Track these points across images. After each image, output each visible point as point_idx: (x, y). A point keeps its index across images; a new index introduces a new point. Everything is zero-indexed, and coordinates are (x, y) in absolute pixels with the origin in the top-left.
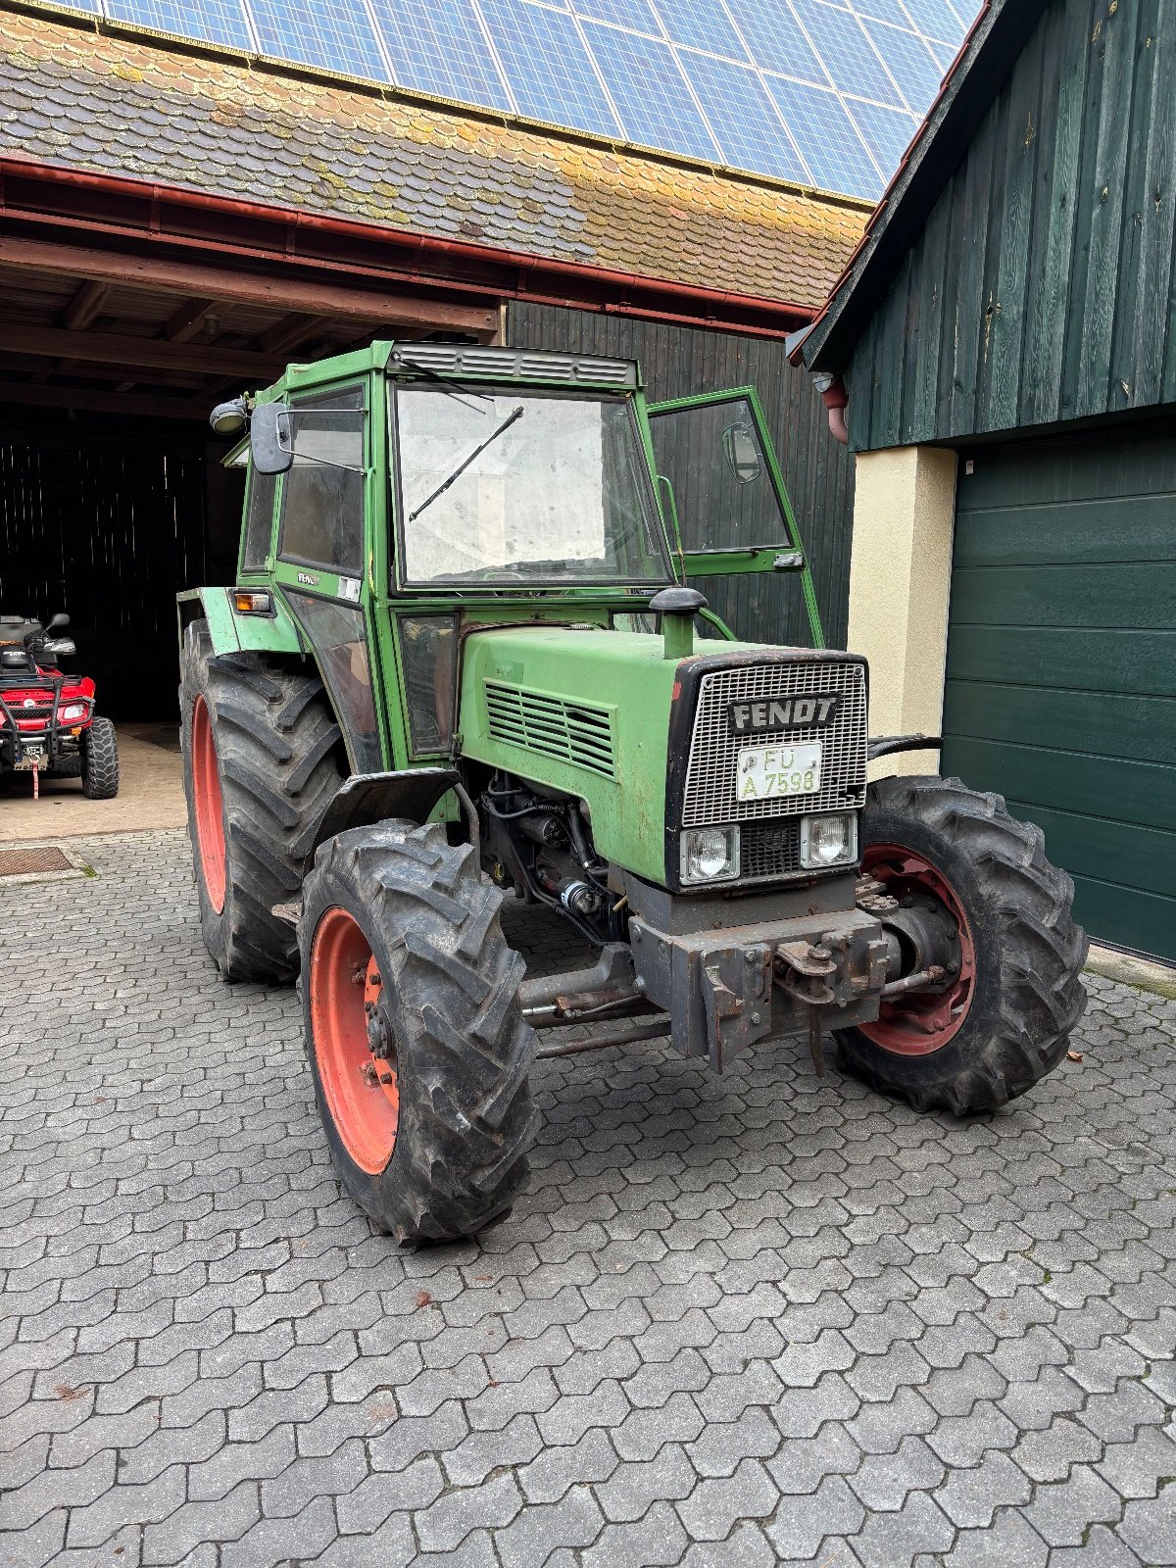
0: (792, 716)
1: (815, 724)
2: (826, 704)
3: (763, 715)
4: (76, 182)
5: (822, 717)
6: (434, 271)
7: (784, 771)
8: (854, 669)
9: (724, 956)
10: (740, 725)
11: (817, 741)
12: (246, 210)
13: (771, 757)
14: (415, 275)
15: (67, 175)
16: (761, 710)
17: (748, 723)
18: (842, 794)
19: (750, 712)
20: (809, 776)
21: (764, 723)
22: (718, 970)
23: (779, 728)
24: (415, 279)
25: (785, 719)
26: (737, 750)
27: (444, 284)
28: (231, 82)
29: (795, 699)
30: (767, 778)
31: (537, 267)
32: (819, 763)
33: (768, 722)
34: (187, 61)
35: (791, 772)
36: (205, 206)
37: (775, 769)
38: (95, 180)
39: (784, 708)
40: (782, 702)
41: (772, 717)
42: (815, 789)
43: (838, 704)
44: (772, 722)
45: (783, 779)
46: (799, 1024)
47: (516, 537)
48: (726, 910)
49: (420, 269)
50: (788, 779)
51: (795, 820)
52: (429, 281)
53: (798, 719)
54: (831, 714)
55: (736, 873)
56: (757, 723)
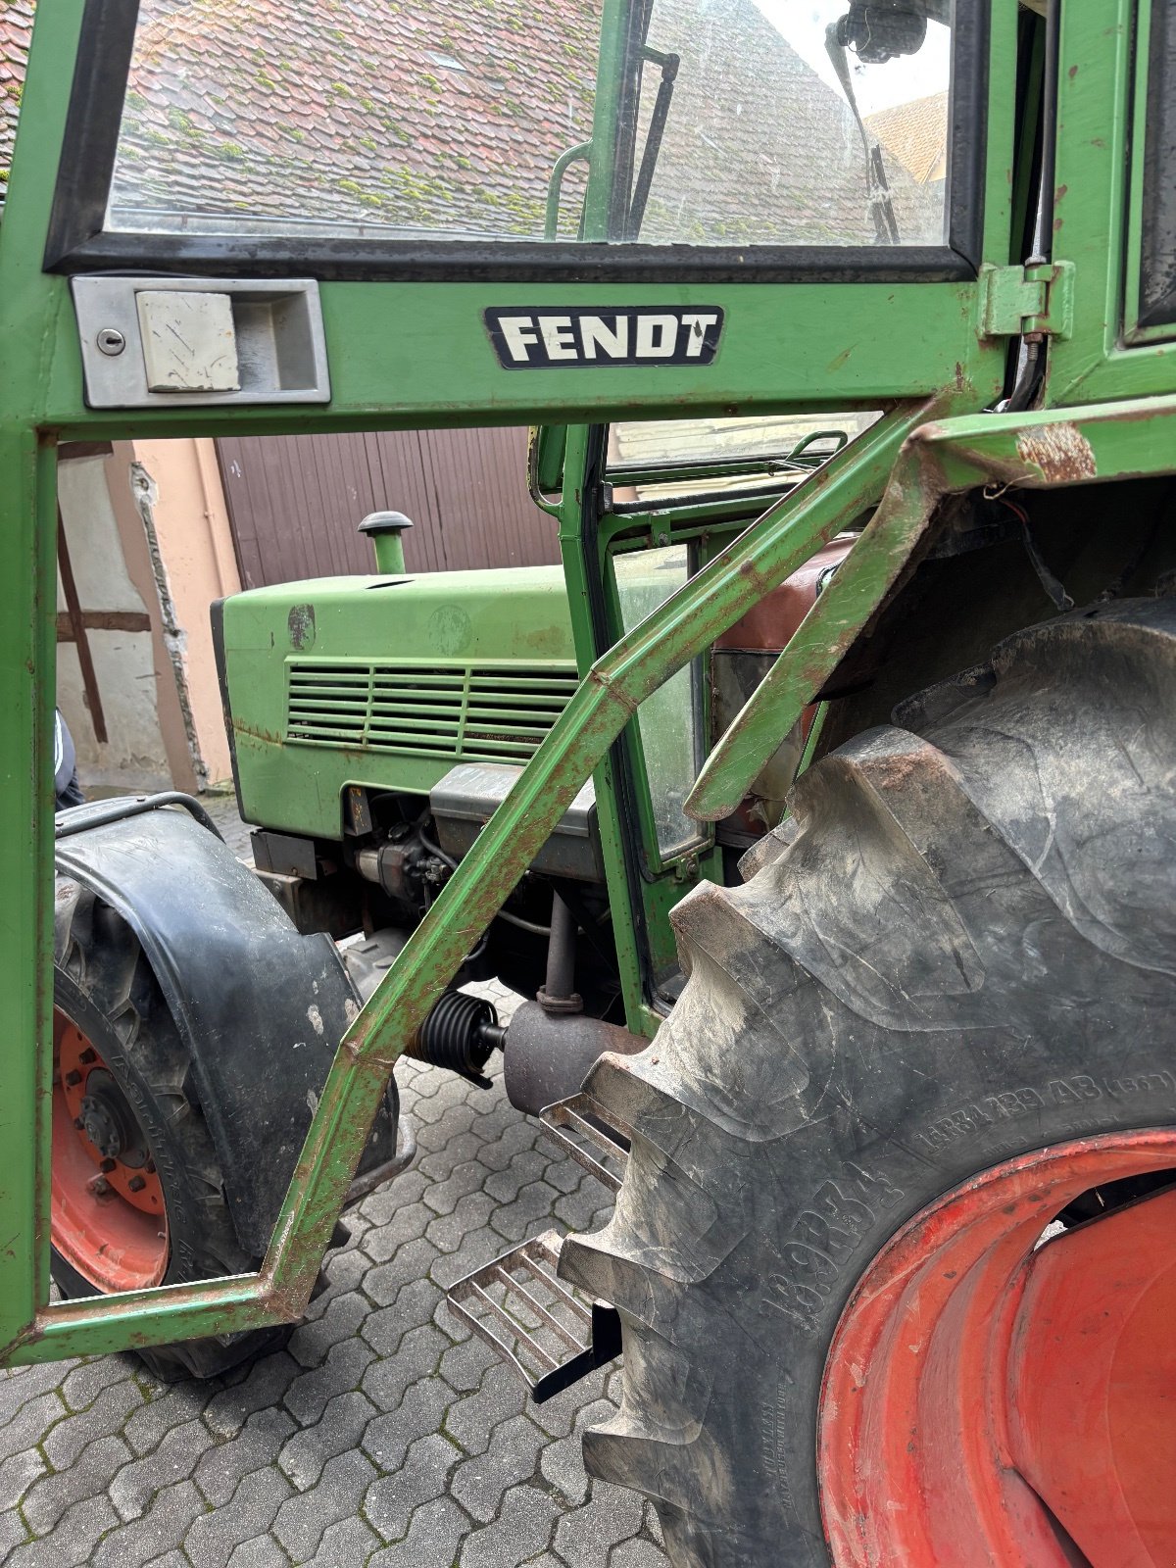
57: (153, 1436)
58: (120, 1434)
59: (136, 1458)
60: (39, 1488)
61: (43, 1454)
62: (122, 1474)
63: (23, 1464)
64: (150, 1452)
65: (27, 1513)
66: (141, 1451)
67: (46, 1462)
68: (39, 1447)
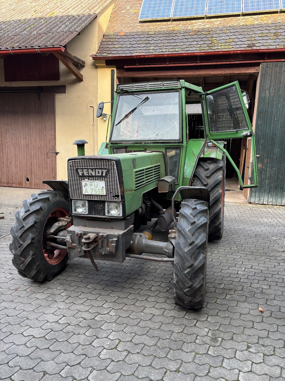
0: (95, 173)
1: (102, 176)
2: (104, 171)
3: (87, 172)
4: (150, 57)
5: (104, 175)
6: (238, 59)
7: (96, 188)
8: (112, 162)
9: (72, 232)
10: (81, 174)
11: (104, 181)
12: (186, 55)
13: (91, 184)
14: (232, 61)
15: (147, 56)
16: (86, 171)
17: (83, 174)
18: (113, 197)
19: (83, 171)
20: (102, 190)
21: (88, 174)
22: (71, 235)
23: (92, 176)
24: (232, 63)
25: (94, 174)
26: (81, 181)
27: (241, 62)
28: (199, 24)
29: (95, 169)
30: (91, 189)
31: (269, 52)
32: (104, 187)
33: (89, 174)
34: (190, 22)
35: (97, 188)
36: (176, 56)
37: (93, 187)
38: (153, 56)
39: (93, 171)
40: (92, 169)
41: (90, 173)
42: (105, 194)
43: (108, 171)
44: (90, 175)
45: (95, 190)
46: (98, 256)
47: (139, 129)
48: (87, 222)
49: (234, 59)
50: (97, 190)
51: (104, 202)
52: (237, 62)
53: (97, 174)
54: (106, 174)
55: (87, 213)
56: (85, 174)
57: (212, 288)
58: (215, 291)
59: (216, 288)
60: (230, 294)
61: (226, 297)
62: (220, 288)
63: (229, 298)
64: (214, 287)
65: (234, 293)
66: (215, 288)
67: (226, 296)
68: (225, 298)
